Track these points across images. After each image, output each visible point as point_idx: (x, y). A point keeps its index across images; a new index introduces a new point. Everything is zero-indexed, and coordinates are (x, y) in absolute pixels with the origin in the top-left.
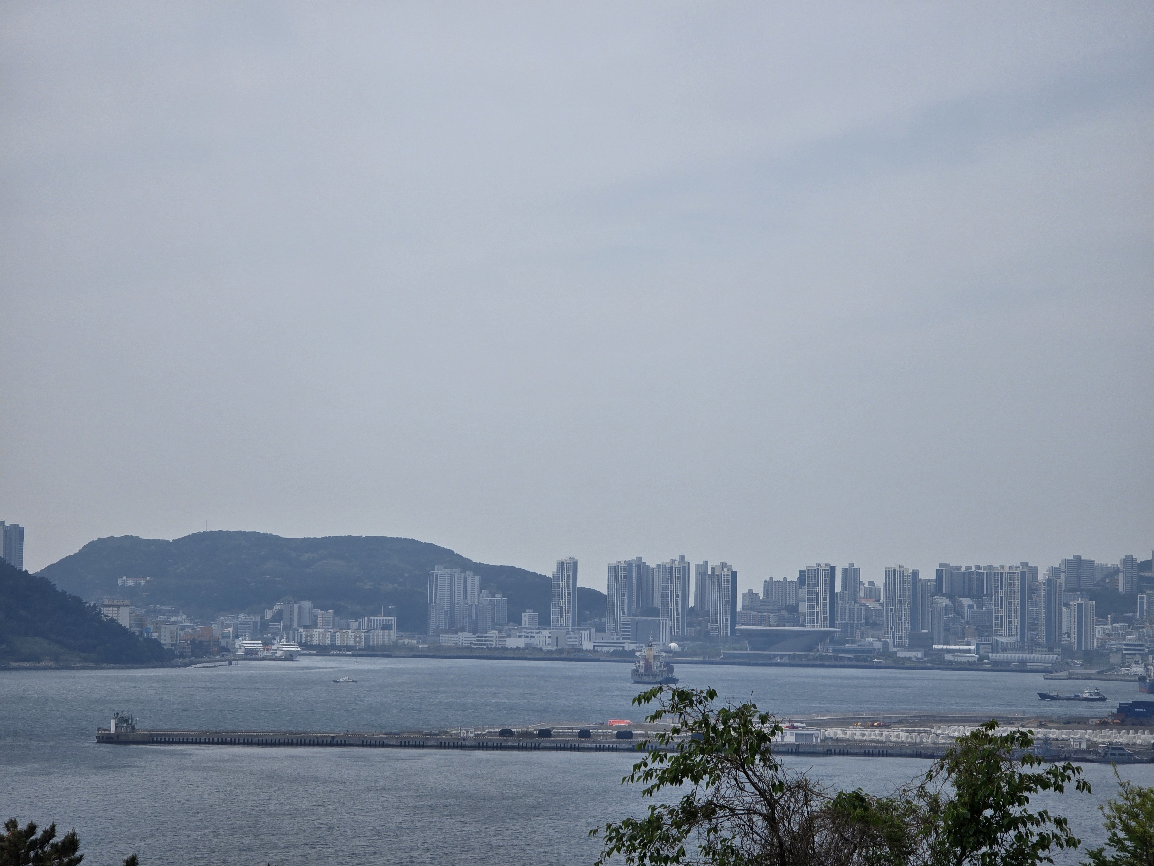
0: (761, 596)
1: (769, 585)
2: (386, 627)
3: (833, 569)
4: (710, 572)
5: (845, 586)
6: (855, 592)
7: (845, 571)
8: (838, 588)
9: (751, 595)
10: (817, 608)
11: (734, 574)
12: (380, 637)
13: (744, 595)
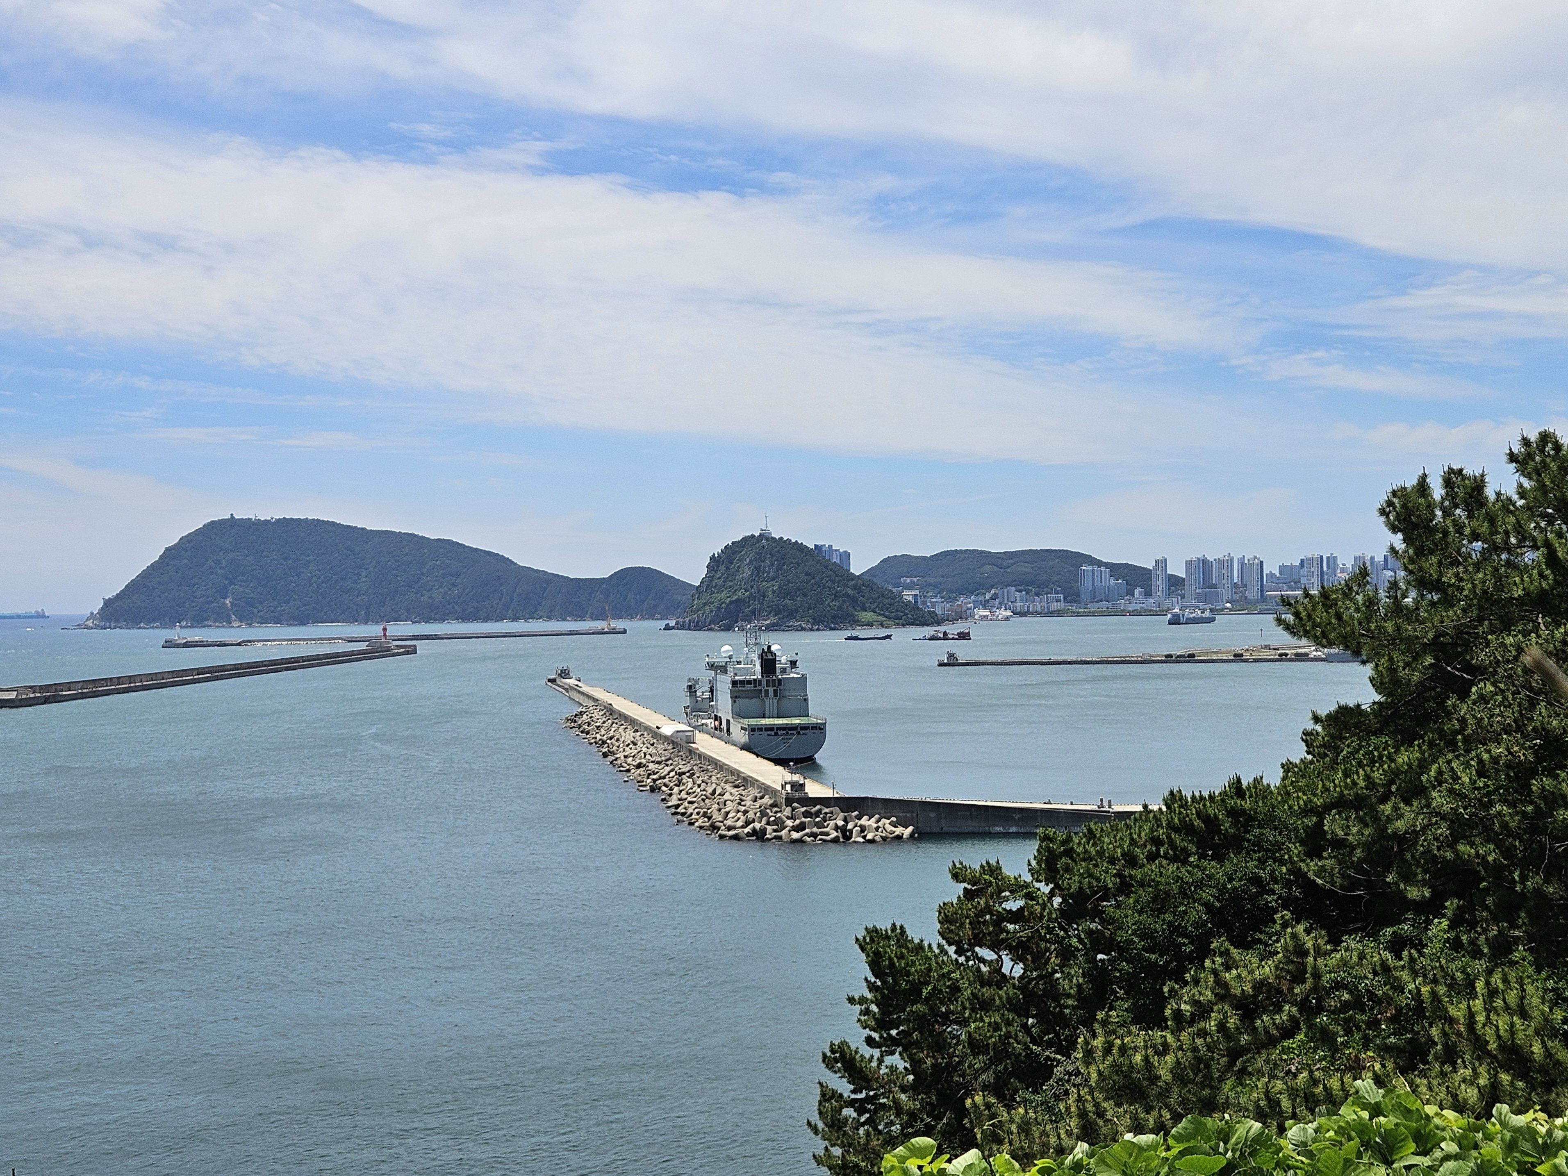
0: (1278, 575)
1: (1282, 569)
2: (1058, 601)
3: (1322, 557)
4: (1246, 562)
5: (1328, 568)
6: (1335, 569)
7: (1328, 558)
8: (1325, 569)
9: (1271, 575)
10: (1313, 580)
11: (1262, 562)
12: (1055, 606)
13: (1267, 575)
